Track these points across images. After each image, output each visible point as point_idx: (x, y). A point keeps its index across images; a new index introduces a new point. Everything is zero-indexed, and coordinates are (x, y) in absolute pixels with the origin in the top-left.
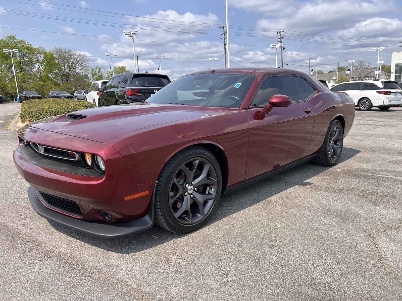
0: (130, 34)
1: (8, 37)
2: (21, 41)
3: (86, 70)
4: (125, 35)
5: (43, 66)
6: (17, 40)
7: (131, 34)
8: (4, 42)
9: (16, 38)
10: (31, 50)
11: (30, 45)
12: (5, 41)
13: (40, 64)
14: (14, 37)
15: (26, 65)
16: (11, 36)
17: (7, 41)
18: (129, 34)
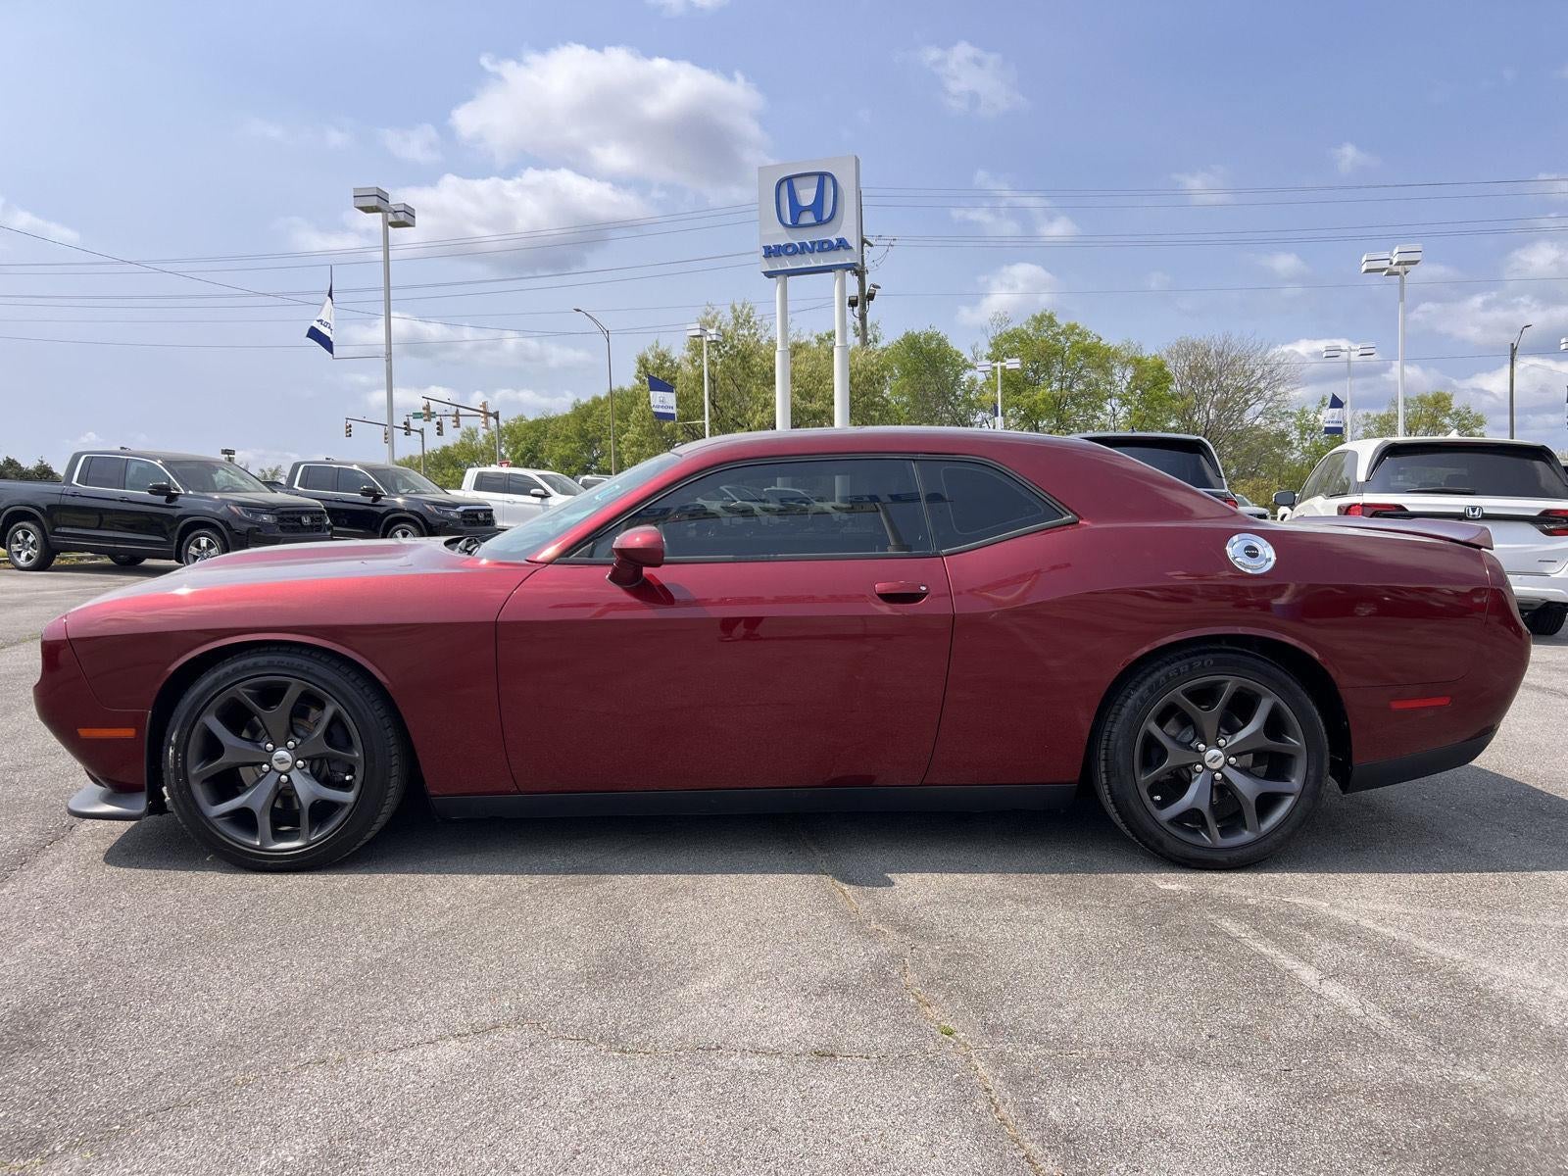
0: (1388, 266)
1: (1035, 318)
2: (1073, 328)
3: (1284, 414)
4: (1367, 271)
5: (1125, 409)
6: (1059, 327)
7: (1394, 262)
8: (1019, 337)
9: (1057, 319)
10: (1098, 357)
11: (1095, 340)
12: (1025, 332)
13: (1117, 401)
14: (1050, 318)
15: (1078, 405)
16: (1043, 316)
17: (1030, 331)
18: (1386, 264)
